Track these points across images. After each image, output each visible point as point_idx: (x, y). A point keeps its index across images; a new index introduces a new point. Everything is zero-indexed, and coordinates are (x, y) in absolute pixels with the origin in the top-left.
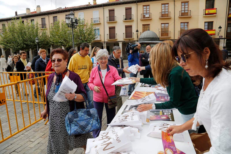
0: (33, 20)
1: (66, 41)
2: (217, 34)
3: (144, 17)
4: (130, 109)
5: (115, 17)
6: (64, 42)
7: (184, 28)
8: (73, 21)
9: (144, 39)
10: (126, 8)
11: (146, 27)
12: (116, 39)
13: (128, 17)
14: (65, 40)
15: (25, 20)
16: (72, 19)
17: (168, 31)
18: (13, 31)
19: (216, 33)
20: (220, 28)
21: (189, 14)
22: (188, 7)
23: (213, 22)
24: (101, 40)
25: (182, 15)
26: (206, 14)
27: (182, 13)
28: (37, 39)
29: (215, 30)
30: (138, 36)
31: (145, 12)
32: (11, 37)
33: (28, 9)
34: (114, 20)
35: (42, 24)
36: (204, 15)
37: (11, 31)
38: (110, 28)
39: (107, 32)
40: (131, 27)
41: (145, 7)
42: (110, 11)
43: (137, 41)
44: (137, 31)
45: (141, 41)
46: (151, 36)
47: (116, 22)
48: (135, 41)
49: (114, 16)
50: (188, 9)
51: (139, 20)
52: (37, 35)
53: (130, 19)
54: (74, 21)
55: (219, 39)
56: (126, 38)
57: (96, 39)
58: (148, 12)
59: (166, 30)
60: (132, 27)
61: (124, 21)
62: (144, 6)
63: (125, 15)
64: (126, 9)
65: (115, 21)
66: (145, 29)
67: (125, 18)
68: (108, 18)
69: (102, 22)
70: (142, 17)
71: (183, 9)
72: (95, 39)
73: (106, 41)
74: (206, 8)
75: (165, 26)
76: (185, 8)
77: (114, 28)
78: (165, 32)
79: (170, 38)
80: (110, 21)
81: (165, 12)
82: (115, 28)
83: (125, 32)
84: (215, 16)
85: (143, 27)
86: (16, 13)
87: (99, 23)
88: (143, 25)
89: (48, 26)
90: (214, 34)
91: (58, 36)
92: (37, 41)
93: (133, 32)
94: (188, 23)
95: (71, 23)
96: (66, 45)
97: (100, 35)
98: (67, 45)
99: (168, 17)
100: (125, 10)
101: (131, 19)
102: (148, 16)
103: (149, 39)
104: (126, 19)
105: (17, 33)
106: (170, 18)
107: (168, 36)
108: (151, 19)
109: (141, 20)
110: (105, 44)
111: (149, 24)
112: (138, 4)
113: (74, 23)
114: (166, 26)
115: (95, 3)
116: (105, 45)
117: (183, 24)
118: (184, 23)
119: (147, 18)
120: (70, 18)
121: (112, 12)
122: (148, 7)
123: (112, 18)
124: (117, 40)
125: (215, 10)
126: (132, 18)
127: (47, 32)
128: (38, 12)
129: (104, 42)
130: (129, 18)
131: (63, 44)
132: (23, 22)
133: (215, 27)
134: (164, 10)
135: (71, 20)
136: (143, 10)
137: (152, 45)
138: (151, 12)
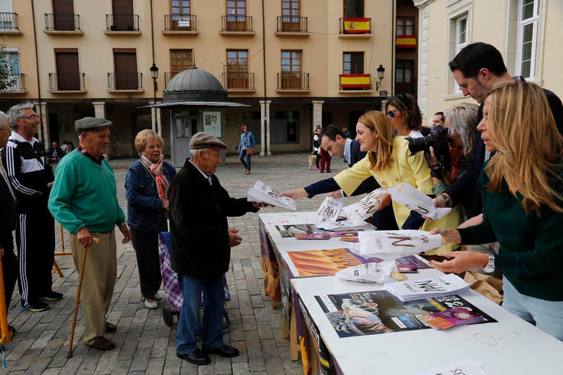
2: (374, 87)
3: (174, 25)
5: (76, 17)
7: (291, 65)
9: (181, 94)
11: (182, 58)
12: (82, 90)
13: (123, 21)
17: (247, 73)
19: (372, 83)
20: (381, 69)
21: (303, 27)
22: (300, 6)
23: (363, 52)
24: (25, 94)
25: (283, 30)
26: (345, 32)
27: (284, 24)
29: (369, 75)
30: (156, 84)
31: (176, 11)
34: (73, 29)
36: (340, 32)
38: (59, 54)
39: (49, 65)
40: (132, 54)
43: (156, 100)
44: (154, 69)
45: (171, 99)
46: (204, 85)
47: (81, 35)
48: (147, 99)
49: (73, 15)
50: (300, 13)
51: (158, 35)
53: (129, 30)
55: (380, 99)
56: (117, 89)
57: (8, 90)
58: (186, 11)
59: (241, 71)
60: (135, 54)
61: (108, 35)
63: (110, 12)
65: (77, 31)
67: (111, 24)
68: (51, 18)
69: (27, 28)
70: (168, 26)
71: (287, 13)
72: (4, 87)
73: (46, 95)
74: (344, 14)
75: (237, 58)
76: (291, 9)
77: (74, 54)
78: (237, 74)
79: (254, 92)
80: (56, 29)
81: (236, 16)
82: (77, 53)
83: (111, 70)
84: (368, 39)
87: (14, 30)
88: (172, 51)
90: (368, 87)
93: (139, 71)
94: (300, 52)
97: (22, 75)
99: (245, 31)
101: (131, 28)
102: (186, 24)
103: (197, 96)
104: (113, 28)
106: (252, 36)
107: (247, 86)
108: (196, 35)
109: (165, 35)
110: (44, 108)
111: (191, 50)
114: (240, 56)
116: (44, 112)
117: (287, 55)
118: (291, 51)
119: (183, 29)
123: (64, 19)
124: (85, 93)
125: (368, 23)
126: (136, 26)
129: (40, 100)
130: (126, 27)
133: (370, 66)
134: (234, 10)
136: (171, 3)
137: (205, 114)
138: (193, 13)
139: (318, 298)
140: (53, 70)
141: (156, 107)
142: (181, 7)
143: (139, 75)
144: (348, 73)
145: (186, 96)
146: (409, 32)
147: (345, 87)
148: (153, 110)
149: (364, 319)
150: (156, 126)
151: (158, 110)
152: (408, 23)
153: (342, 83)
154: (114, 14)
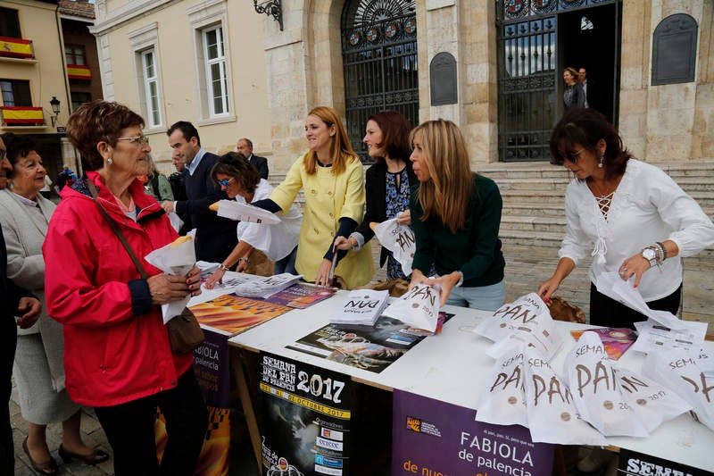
2: (49, 121)
19: (46, 118)
20: (55, 102)
23: (27, 82)
29: (40, 109)
55: (57, 137)
84: (32, 65)
90: (41, 122)
125: (28, 46)
133: (40, 96)
139: (291, 348)
144: (10, 105)
146: (79, 62)
147: (10, 122)
149: (367, 350)
152: (78, 52)
153: (5, 117)
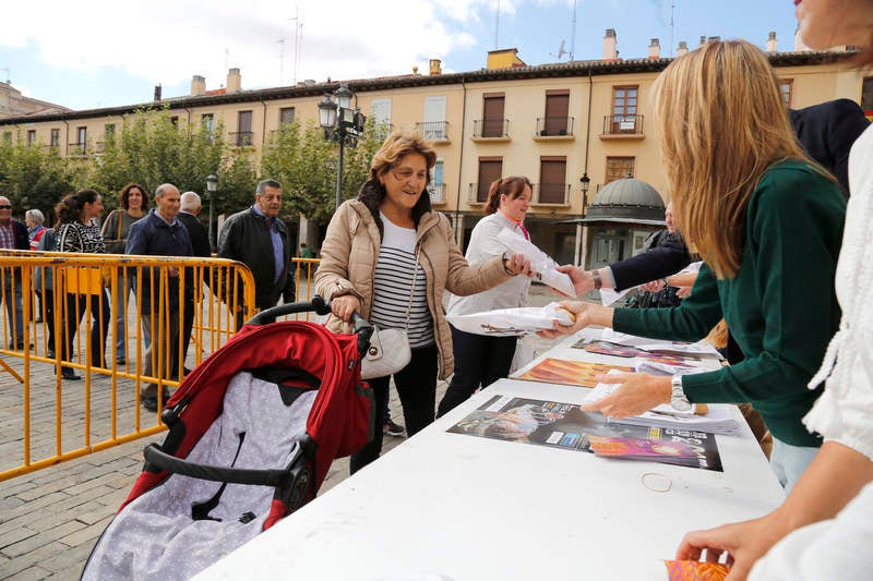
0: (211, 116)
1: (315, 195)
3: (615, 128)
4: (505, 409)
5: (505, 122)
6: (308, 199)
8: (346, 119)
9: (608, 207)
10: (547, 91)
11: (620, 166)
13: (555, 123)
14: (312, 192)
15: (182, 114)
16: (342, 110)
18: (137, 148)
22: (791, 96)
24: (445, 205)
28: (211, 180)
30: (585, 198)
31: (620, 111)
32: (125, 167)
33: (200, 79)
34: (500, 135)
35: (239, 133)
37: (127, 148)
38: (483, 162)
39: (472, 175)
40: (562, 162)
41: (621, 94)
42: (487, 99)
43: (583, 216)
44: (585, 179)
45: (597, 214)
46: (638, 199)
48: (573, 215)
49: (503, 120)
51: (595, 139)
52: (215, 169)
53: (561, 135)
54: (349, 118)
56: (540, 202)
58: (631, 111)
60: (565, 162)
61: (537, 141)
62: (616, 88)
63: (542, 115)
64: (548, 96)
65: (504, 138)
66: (617, 174)
67: (542, 128)
68: (480, 124)
69: (455, 138)
70: (608, 129)
73: (464, 207)
77: (498, 162)
80: (483, 136)
82: (501, 162)
85: (608, 168)
86: (158, 91)
87: (443, 140)
89: (257, 141)
91: (288, 173)
92: (211, 187)
93: (568, 182)
95: (337, 127)
96: (313, 211)
97: (445, 185)
98: (318, 209)
100: (544, 97)
101: (564, 132)
102: (630, 126)
103: (628, 211)
104: (543, 133)
105: (146, 154)
108: (642, 139)
109: (603, 140)
110: (460, 220)
111: (633, 158)
112: (594, 79)
113: (350, 125)
115: (435, 70)
116: (460, 226)
119: (625, 132)
120: (334, 107)
121: (494, 104)
122: (632, 94)
123: (493, 125)
126: (569, 131)
127: (250, 159)
128: (231, 91)
129: (458, 212)
130: (558, 131)
131: (303, 207)
132: (174, 119)
135: (338, 114)
136: (613, 102)
137: (637, 233)
138: (641, 111)
139: (497, 398)
140: (475, 180)
141: (582, 224)
142: (626, 107)
143: (567, 187)
145: (614, 211)
148: (579, 227)
149: (513, 425)
150: (581, 249)
151: (585, 229)
154: (546, 118)
